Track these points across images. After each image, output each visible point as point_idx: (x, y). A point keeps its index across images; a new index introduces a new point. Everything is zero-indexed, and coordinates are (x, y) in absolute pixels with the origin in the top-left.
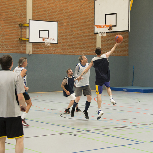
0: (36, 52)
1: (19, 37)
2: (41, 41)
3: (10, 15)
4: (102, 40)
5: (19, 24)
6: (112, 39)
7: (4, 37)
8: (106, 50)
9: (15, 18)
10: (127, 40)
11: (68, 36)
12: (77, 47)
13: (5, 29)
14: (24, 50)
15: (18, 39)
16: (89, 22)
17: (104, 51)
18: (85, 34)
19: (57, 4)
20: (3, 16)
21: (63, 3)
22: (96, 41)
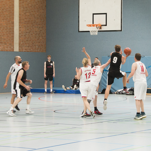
4: (19, 34)
6: (30, 33)
8: (24, 45)
10: (44, 34)
16: (6, 12)
17: (22, 46)
18: (2, 26)
22: (14, 35)
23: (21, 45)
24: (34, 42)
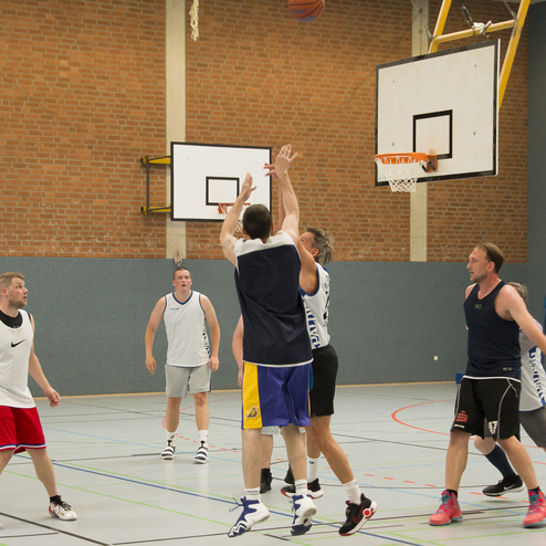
0: (199, 252)
1: (143, 203)
2: (211, 213)
3: (111, 127)
4: (429, 208)
5: (139, 158)
6: (468, 205)
7: (91, 202)
8: (446, 241)
9: (128, 139)
10: (520, 207)
11: (311, 195)
12: (340, 234)
13: (94, 175)
14: (159, 246)
15: (139, 211)
17: (438, 246)
19: (272, 87)
20: (87, 131)
21: (290, 83)
22: (409, 212)
23: (436, 241)
24: (484, 233)
